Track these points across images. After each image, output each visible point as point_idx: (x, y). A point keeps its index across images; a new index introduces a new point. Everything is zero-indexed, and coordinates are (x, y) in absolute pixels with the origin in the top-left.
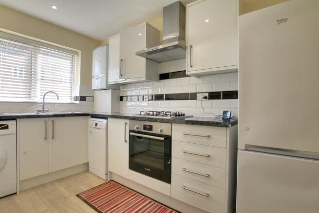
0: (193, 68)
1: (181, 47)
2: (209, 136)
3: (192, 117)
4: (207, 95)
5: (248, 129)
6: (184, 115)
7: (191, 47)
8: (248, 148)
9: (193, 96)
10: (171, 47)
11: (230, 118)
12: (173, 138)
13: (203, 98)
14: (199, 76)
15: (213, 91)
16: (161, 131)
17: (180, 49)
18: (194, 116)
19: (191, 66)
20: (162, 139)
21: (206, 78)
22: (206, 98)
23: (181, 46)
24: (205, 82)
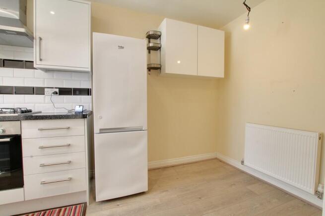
0: (43, 63)
1: (27, 35)
2: (69, 128)
3: (40, 112)
4: (57, 90)
5: (101, 118)
6: (30, 111)
7: (41, 39)
8: (102, 131)
9: (40, 91)
10: (14, 33)
11: (82, 112)
12: (23, 137)
13: (54, 93)
14: (47, 70)
15: (64, 87)
16: (4, 131)
17: (26, 37)
18: (42, 112)
19: (41, 60)
20: (8, 140)
21: (55, 74)
22: (56, 93)
23: (29, 35)
24: (55, 77)
